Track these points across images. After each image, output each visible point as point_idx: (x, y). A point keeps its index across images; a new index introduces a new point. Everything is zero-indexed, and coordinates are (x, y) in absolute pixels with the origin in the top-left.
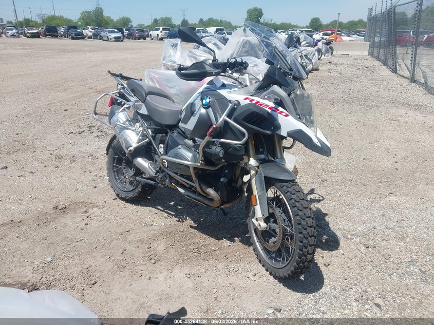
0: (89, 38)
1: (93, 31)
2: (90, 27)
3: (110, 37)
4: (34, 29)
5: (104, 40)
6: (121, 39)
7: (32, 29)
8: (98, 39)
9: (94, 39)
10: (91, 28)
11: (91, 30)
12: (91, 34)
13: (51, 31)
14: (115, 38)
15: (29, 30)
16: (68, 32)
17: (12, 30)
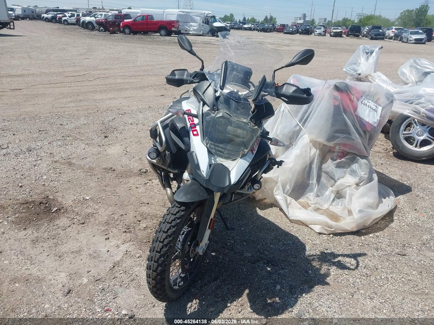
0: (390, 39)
1: (396, 31)
2: (394, 27)
3: (411, 39)
4: (340, 28)
5: (403, 42)
6: (423, 41)
7: (337, 29)
8: (398, 40)
9: (394, 40)
10: (396, 29)
11: (394, 30)
12: (393, 35)
13: (355, 31)
14: (416, 40)
15: (334, 29)
16: (370, 31)
17: (320, 29)
